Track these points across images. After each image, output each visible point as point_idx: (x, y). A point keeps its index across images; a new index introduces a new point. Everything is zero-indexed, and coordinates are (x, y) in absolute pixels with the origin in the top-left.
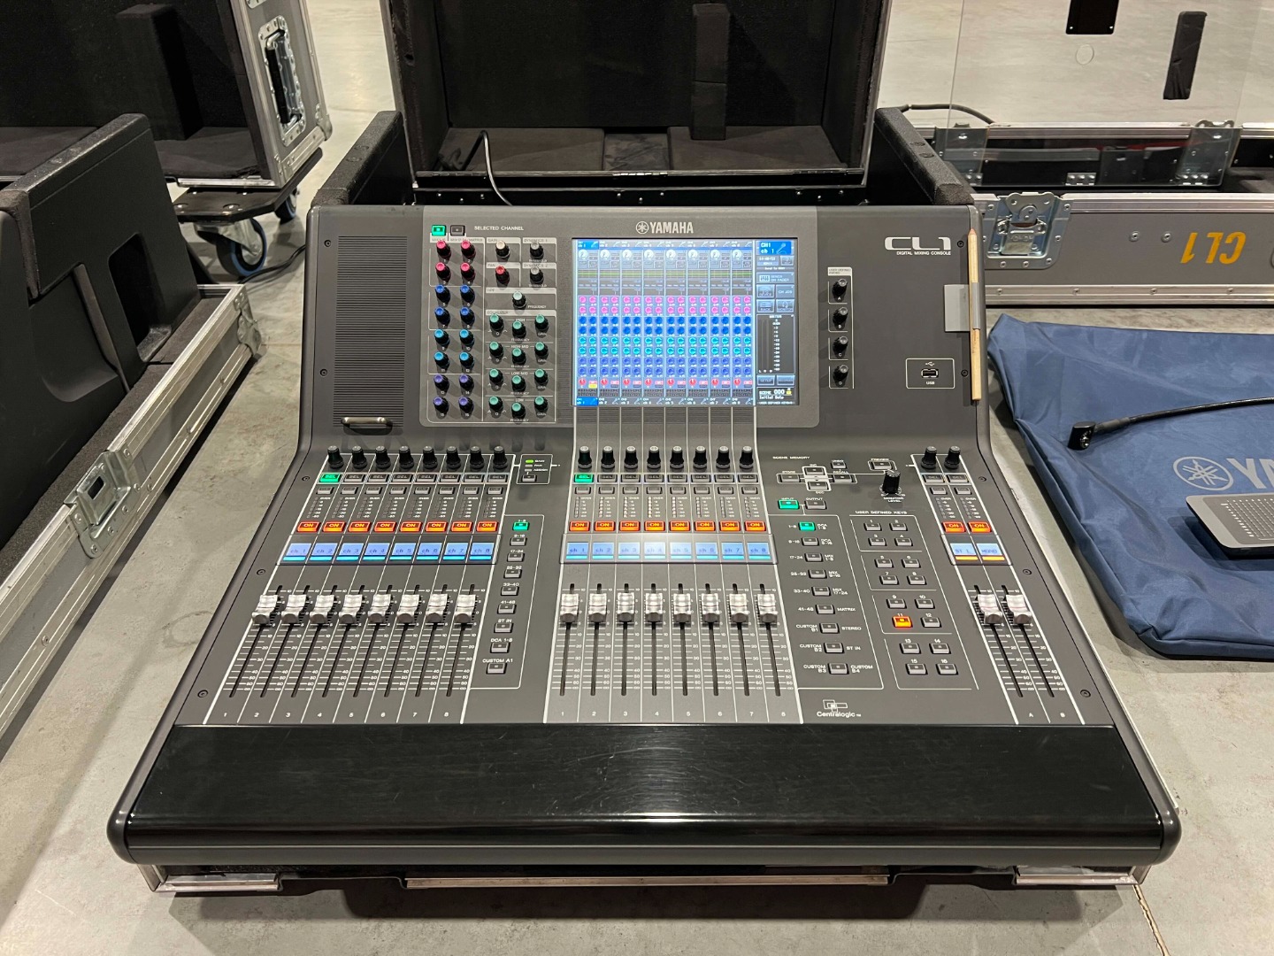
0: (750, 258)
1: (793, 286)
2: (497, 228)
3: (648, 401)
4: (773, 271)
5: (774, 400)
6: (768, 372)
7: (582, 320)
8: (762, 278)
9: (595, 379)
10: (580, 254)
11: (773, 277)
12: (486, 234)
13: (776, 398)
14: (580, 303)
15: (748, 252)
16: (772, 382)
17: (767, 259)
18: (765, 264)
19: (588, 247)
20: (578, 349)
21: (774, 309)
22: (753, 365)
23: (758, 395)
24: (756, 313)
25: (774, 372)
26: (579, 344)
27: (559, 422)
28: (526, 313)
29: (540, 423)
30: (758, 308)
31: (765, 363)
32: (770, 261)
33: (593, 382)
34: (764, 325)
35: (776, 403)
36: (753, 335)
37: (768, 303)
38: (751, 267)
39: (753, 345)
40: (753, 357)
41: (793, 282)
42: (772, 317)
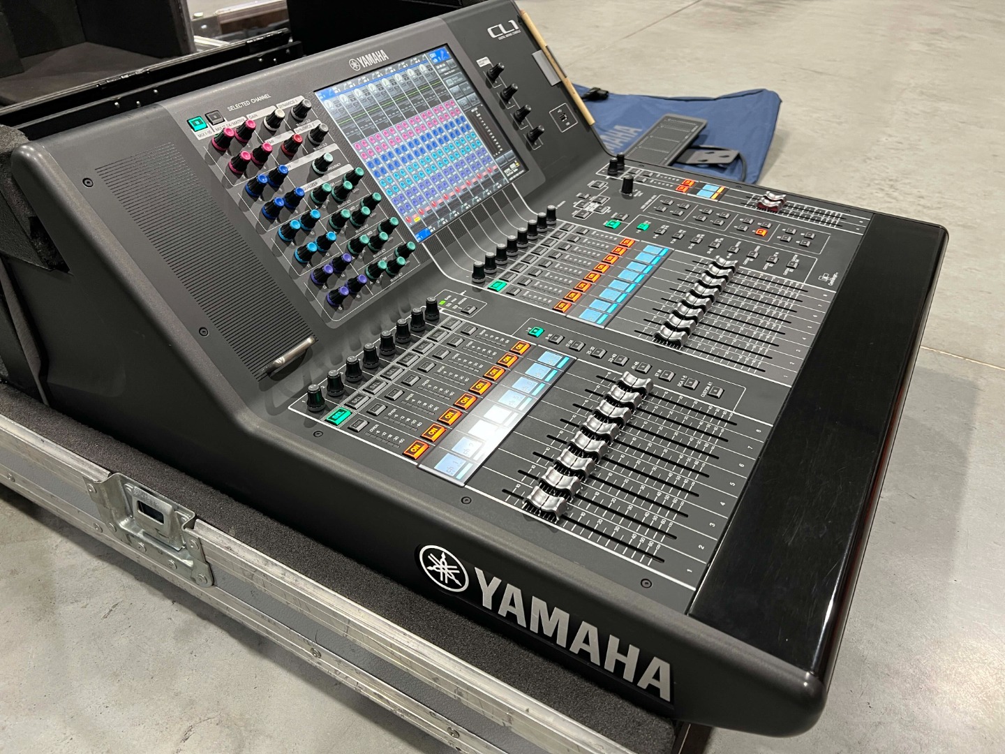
0: (432, 69)
1: (467, 83)
2: (246, 103)
3: (456, 213)
4: (450, 74)
5: (515, 173)
6: (499, 155)
7: (370, 164)
8: (450, 82)
9: (414, 213)
10: (328, 105)
11: (453, 79)
12: (244, 111)
13: (515, 171)
14: (358, 150)
15: (427, 64)
16: (505, 162)
17: (441, 66)
18: (443, 70)
19: (328, 97)
20: (385, 191)
21: (469, 103)
22: (488, 153)
23: (505, 174)
24: (464, 111)
25: (502, 153)
26: (383, 188)
27: (422, 262)
28: (331, 176)
29: (411, 271)
30: (462, 107)
31: (493, 149)
32: (443, 68)
33: (415, 216)
34: (472, 117)
35: (517, 175)
36: (473, 130)
37: (463, 101)
38: (437, 76)
39: (478, 137)
40: (483, 145)
41: (465, 79)
42: (473, 111)
